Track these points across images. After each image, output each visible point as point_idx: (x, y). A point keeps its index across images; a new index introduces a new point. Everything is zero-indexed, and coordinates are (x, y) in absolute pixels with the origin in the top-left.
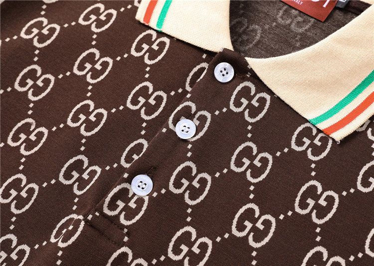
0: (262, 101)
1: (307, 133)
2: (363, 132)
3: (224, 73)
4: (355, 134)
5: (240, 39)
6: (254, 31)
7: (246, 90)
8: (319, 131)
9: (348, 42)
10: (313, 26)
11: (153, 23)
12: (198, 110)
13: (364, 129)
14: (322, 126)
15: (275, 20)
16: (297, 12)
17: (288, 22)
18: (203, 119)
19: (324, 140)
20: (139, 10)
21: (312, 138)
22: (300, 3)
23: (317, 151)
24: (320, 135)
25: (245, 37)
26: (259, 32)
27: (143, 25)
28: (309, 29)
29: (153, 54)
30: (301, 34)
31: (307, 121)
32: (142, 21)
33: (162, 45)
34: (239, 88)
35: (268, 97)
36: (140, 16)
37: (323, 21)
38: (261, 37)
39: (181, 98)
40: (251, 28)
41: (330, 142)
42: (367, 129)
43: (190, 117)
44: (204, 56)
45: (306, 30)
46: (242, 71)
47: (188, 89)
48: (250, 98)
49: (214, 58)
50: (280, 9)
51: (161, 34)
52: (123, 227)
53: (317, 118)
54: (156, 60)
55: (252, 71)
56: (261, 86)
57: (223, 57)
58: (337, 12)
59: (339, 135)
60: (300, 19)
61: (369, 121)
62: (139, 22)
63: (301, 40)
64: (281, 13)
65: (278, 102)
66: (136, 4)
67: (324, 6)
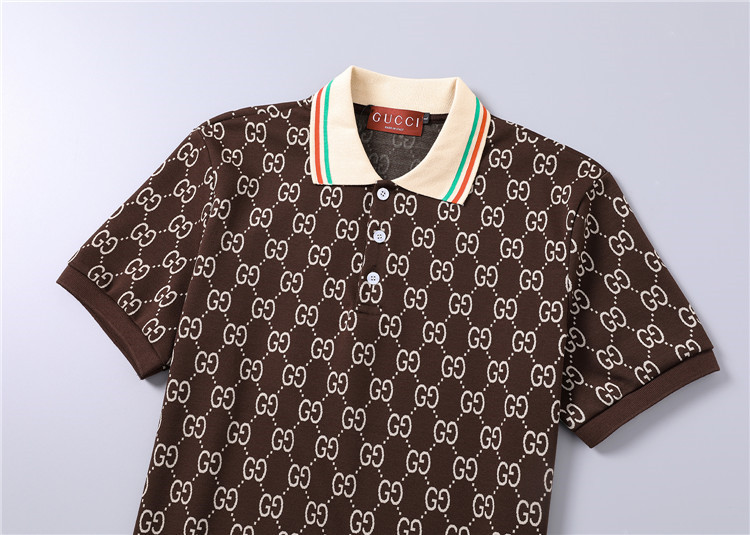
0: (411, 200)
1: (444, 207)
3: (383, 194)
4: (469, 195)
6: (384, 158)
7: (400, 198)
8: (450, 203)
11: (325, 182)
12: (380, 223)
14: (450, 200)
15: (393, 146)
16: (403, 136)
17: (401, 144)
18: (385, 226)
19: (455, 207)
20: (312, 177)
21: (448, 209)
22: (403, 129)
23: (454, 215)
24: (452, 205)
26: (387, 158)
27: (320, 185)
29: (336, 201)
31: (441, 201)
32: (318, 183)
33: (337, 192)
34: (395, 199)
35: (413, 197)
36: (315, 181)
37: (421, 135)
38: (390, 161)
39: (366, 219)
40: (381, 157)
41: (459, 207)
43: (378, 228)
44: (366, 189)
46: (393, 189)
47: (366, 212)
48: (404, 202)
49: (373, 188)
50: (392, 138)
51: (333, 187)
52: (376, 305)
53: (445, 197)
54: (340, 203)
55: (398, 186)
56: (407, 193)
57: (379, 185)
59: (461, 201)
60: (407, 140)
61: (473, 185)
62: (316, 184)
64: (394, 140)
65: (419, 197)
66: (307, 173)
67: (417, 126)
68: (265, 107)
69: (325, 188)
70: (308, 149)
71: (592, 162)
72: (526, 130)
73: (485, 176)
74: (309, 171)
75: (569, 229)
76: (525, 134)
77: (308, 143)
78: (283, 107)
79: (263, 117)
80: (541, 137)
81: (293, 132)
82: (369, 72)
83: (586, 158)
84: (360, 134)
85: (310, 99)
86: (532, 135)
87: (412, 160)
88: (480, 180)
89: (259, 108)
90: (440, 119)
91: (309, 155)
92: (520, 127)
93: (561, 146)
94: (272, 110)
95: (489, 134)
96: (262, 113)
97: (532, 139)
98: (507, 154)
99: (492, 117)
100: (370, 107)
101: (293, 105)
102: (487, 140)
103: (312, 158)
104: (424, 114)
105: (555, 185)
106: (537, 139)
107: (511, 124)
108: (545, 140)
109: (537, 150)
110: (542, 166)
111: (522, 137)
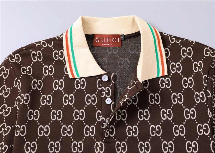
3: (105, 78)
5: (103, 65)
6: (104, 60)
10: (119, 49)
11: (76, 77)
15: (108, 53)
16: (112, 48)
17: (112, 52)
20: (69, 75)
22: (111, 45)
25: (103, 64)
26: (106, 60)
27: (73, 79)
28: (119, 50)
29: (83, 86)
30: (118, 54)
32: (72, 78)
33: (83, 81)
36: (71, 77)
37: (121, 46)
38: (108, 61)
39: (99, 93)
40: (103, 60)
44: (97, 77)
49: (100, 76)
50: (107, 49)
51: (80, 78)
52: (112, 137)
54: (85, 87)
58: (123, 41)
60: (114, 49)
62: (72, 79)
63: (119, 55)
64: (108, 50)
66: (66, 74)
67: (119, 42)
68: (39, 42)
69: (76, 80)
70: (65, 61)
71: (210, 48)
72: (174, 37)
74: (67, 72)
75: (206, 85)
77: (64, 58)
78: (49, 41)
79: (40, 47)
80: (182, 39)
81: (56, 53)
82: (90, 17)
83: (207, 46)
84: (90, 49)
85: (62, 35)
86: (177, 38)
87: (119, 59)
89: (37, 43)
91: (65, 64)
92: (170, 36)
93: (192, 42)
94: (43, 43)
96: (38, 45)
97: (178, 41)
100: (93, 35)
101: (54, 39)
103: (67, 65)
104: (121, 35)
105: (194, 62)
106: (180, 40)
107: (166, 35)
108: (184, 40)
109: (181, 46)
110: (185, 53)
111: (172, 41)
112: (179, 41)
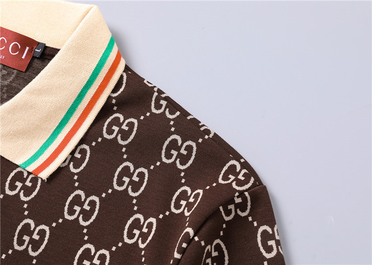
1: (19, 177)
2: (66, 166)
4: (59, 170)
8: (29, 173)
9: (39, 92)
10: (17, 77)
13: (66, 164)
14: (31, 168)
16: (1, 66)
19: (34, 180)
21: (23, 181)
22: (2, 57)
23: (28, 191)
24: (31, 176)
28: (14, 80)
30: (6, 86)
31: (17, 166)
37: (24, 71)
41: (40, 182)
42: (69, 164)
45: (11, 82)
53: (25, 163)
58: (36, 60)
59: (45, 175)
60: (5, 72)
61: (71, 156)
63: (7, 91)
67: (23, 57)
71: (245, 165)
72: (167, 99)
73: (91, 147)
75: (177, 256)
76: (163, 103)
80: (185, 113)
83: (238, 157)
86: (173, 106)
88: (83, 152)
90: (47, 54)
92: (160, 92)
93: (207, 132)
95: (114, 91)
97: (172, 113)
98: (131, 125)
99: (127, 69)
102: (110, 98)
104: (39, 43)
105: (183, 185)
106: (178, 113)
107: (150, 85)
108: (189, 118)
109: (173, 129)
110: (174, 153)
111: (158, 106)
112: (174, 114)
